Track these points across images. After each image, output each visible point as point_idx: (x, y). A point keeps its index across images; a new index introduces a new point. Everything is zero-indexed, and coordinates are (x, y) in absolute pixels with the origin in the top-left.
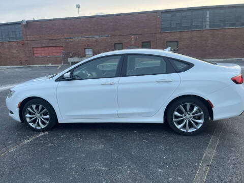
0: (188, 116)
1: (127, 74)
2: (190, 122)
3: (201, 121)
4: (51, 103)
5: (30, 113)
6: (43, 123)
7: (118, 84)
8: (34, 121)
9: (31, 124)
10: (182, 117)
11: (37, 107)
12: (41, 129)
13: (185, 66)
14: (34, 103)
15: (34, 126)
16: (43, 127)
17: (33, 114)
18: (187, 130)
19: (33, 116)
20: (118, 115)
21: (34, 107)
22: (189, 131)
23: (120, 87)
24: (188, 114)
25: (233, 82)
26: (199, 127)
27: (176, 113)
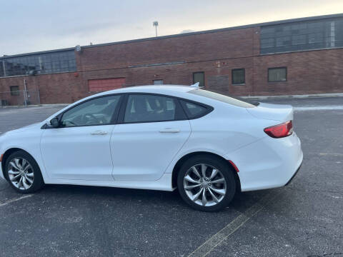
0: (204, 183)
1: (126, 121)
2: (207, 192)
3: (222, 191)
4: (35, 158)
5: (14, 170)
6: (28, 182)
7: (112, 134)
8: (18, 180)
9: (14, 183)
10: (197, 184)
11: (20, 162)
12: (25, 190)
13: (201, 109)
14: (17, 157)
15: (17, 186)
16: (27, 187)
17: (17, 171)
18: (204, 203)
19: (17, 173)
20: (113, 177)
21: (17, 160)
22: (206, 205)
23: (114, 138)
24: (205, 179)
25: (266, 135)
26: (219, 201)
27: (188, 178)
